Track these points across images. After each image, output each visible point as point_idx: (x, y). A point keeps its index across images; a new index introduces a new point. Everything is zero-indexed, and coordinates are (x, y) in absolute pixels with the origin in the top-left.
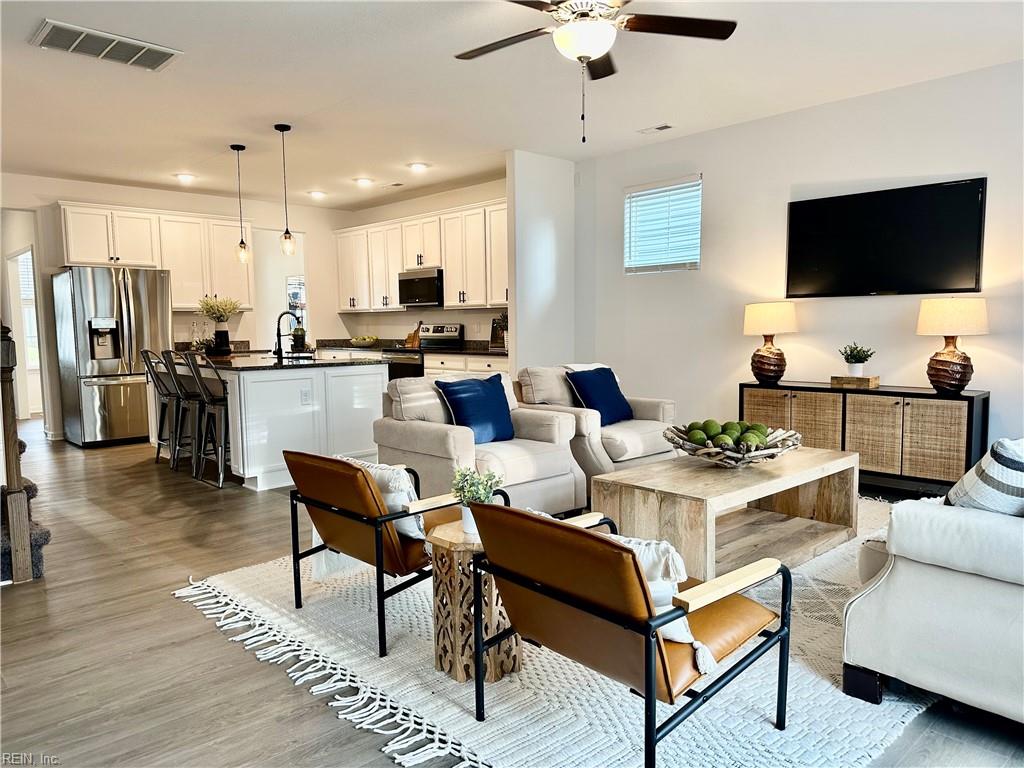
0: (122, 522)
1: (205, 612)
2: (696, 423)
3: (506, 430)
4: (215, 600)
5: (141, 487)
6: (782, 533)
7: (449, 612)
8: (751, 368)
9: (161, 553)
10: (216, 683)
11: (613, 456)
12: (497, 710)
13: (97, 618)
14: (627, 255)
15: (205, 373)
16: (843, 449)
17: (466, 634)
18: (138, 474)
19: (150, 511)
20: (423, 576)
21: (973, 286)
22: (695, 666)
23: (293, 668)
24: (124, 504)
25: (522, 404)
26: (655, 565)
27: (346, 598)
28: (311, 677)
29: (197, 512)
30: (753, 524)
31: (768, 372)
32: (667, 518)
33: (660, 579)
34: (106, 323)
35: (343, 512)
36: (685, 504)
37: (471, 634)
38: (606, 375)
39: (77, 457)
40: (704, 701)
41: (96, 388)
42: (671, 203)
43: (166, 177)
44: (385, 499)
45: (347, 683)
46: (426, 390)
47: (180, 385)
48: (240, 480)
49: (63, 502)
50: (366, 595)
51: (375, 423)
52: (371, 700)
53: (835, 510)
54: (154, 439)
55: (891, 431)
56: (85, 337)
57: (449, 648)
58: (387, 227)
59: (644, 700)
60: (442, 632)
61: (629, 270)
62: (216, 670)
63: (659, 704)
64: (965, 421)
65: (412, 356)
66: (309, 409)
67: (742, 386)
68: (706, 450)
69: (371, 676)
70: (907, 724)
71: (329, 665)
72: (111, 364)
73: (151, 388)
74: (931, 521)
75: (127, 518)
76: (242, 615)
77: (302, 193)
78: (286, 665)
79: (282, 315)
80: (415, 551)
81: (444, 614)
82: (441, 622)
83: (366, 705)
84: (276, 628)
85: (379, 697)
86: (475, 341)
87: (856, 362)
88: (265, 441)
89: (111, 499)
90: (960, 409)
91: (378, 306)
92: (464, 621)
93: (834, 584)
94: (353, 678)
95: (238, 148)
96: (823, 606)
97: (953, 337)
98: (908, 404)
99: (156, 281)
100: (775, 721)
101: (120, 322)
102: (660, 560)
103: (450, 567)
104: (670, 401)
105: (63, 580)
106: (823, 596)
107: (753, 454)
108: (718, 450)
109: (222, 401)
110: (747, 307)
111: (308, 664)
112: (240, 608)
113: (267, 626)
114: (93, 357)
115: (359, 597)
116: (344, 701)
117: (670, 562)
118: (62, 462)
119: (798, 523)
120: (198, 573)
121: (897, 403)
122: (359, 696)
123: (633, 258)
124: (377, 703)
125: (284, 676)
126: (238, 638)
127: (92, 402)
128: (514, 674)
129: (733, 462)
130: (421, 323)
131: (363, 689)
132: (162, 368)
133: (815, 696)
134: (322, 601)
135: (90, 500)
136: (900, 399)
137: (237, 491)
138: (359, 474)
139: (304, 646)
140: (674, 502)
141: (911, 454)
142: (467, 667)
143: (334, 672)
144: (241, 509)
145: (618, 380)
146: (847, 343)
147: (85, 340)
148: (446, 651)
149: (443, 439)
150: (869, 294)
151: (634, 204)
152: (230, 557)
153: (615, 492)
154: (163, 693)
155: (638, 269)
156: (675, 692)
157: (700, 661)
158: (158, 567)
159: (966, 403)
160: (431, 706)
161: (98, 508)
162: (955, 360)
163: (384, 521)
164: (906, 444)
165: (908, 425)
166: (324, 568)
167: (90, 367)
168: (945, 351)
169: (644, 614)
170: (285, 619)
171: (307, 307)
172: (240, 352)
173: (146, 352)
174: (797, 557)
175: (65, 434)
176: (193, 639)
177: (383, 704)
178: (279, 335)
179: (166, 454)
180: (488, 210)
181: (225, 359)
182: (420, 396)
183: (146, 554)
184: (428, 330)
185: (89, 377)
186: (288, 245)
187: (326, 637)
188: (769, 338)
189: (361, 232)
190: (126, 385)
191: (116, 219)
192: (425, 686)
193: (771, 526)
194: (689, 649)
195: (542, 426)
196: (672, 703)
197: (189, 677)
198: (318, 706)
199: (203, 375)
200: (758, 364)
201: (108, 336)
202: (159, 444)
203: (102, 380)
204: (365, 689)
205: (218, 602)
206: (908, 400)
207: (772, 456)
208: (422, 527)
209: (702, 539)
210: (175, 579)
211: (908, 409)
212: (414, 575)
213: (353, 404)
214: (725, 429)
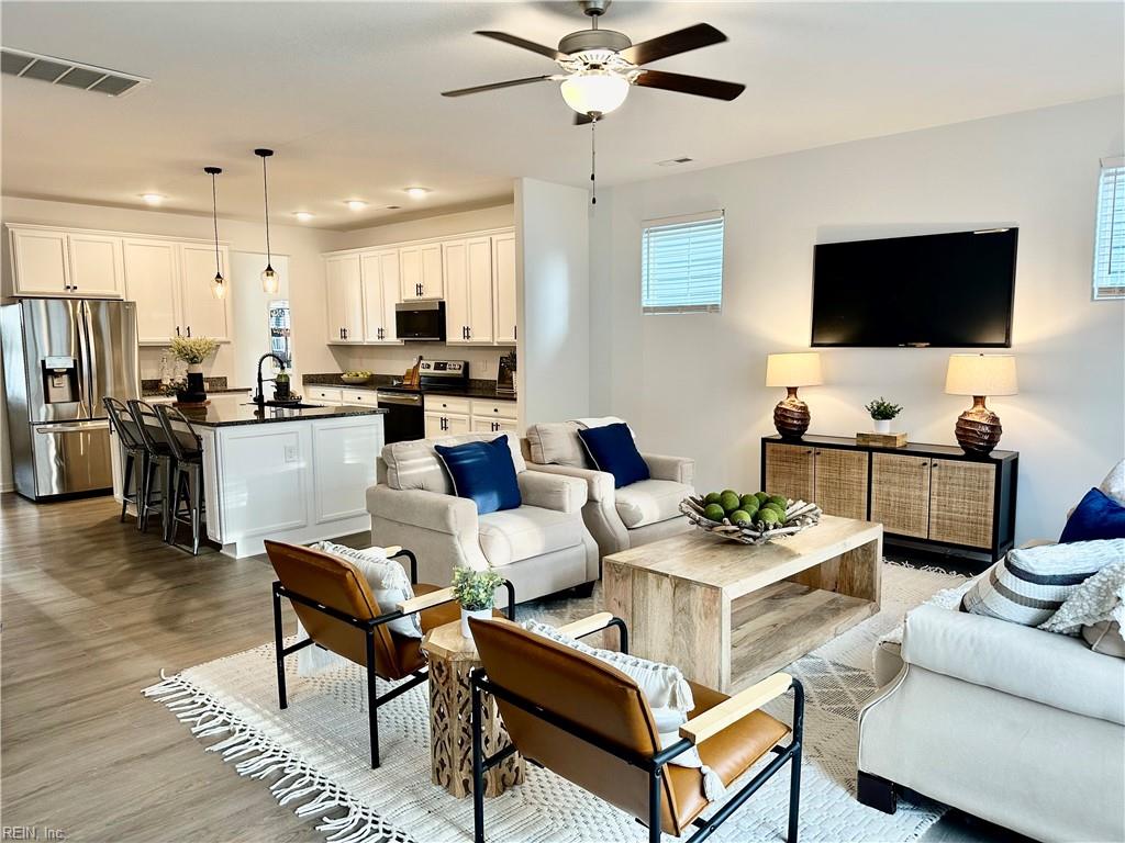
0: (84, 599)
1: (179, 716)
2: (714, 494)
3: (512, 496)
4: (190, 700)
5: (106, 554)
6: (803, 609)
7: (446, 725)
8: (773, 421)
9: (128, 640)
10: (192, 804)
11: (628, 522)
12: (497, 831)
13: (58, 725)
14: (644, 293)
15: (175, 426)
16: (869, 519)
17: (465, 748)
18: (101, 535)
19: (115, 586)
20: (421, 678)
21: (1003, 341)
22: (703, 793)
23: (278, 784)
24: (85, 575)
25: (530, 464)
26: (662, 692)
27: (333, 695)
28: (297, 795)
29: (168, 586)
30: (773, 598)
31: (791, 426)
32: (681, 605)
33: (666, 706)
34: (63, 362)
35: (330, 611)
36: (700, 591)
37: (470, 748)
38: (620, 432)
39: (30, 513)
40: (711, 831)
41: (51, 435)
42: (692, 246)
43: (131, 196)
44: (377, 595)
45: (336, 802)
46: (424, 455)
47: (148, 436)
48: (218, 546)
49: (17, 574)
50: (358, 693)
51: (368, 491)
52: (363, 822)
53: (858, 583)
54: (118, 495)
55: (918, 493)
56: (38, 377)
57: (446, 762)
58: (383, 252)
59: (648, 830)
60: (439, 745)
61: (647, 310)
62: (191, 788)
63: (663, 836)
64: (992, 484)
65: (411, 396)
66: (294, 466)
67: (764, 441)
68: (723, 528)
69: (363, 793)
70: (920, 836)
71: (317, 780)
72: (69, 408)
73: (114, 438)
74: (945, 631)
75: (89, 595)
76: (221, 718)
77: (287, 214)
78: (270, 780)
79: (264, 357)
80: (410, 650)
81: (442, 726)
82: (438, 735)
83: (356, 829)
84: (258, 735)
85: (370, 818)
86: (480, 381)
87: (883, 419)
88: (244, 504)
89: (68, 570)
90: (988, 472)
91: (373, 339)
92: (463, 734)
93: (855, 670)
94: (343, 796)
95: (214, 171)
96: (841, 697)
97: (981, 397)
98: (935, 465)
99: (119, 312)
100: (787, 837)
101: (78, 362)
102: (667, 686)
103: (448, 677)
104: (689, 459)
105: (18, 676)
106: (842, 684)
107: (772, 532)
108: (735, 528)
109: (195, 455)
110: (770, 357)
111: (294, 779)
112: (218, 709)
113: (248, 732)
114: (47, 401)
115: (349, 694)
116: (332, 825)
117: (677, 691)
118: (13, 522)
119: (820, 596)
120: (171, 666)
121: (925, 464)
122: (349, 819)
123: (651, 298)
124: (369, 826)
125: (267, 794)
126: (216, 748)
127: (46, 449)
128: (517, 787)
129: (751, 540)
130: (421, 358)
131: (354, 809)
132: (127, 417)
133: (830, 805)
134: (308, 700)
135: (47, 571)
136: (927, 460)
137: (214, 559)
138: (349, 575)
139: (290, 757)
140: (689, 589)
141: (938, 518)
142: (466, 783)
143: (322, 788)
144: (220, 582)
145: (633, 436)
146: (875, 397)
147: (39, 382)
148: (443, 765)
149: (442, 513)
150: (896, 346)
151: (652, 239)
152: (207, 644)
153: (627, 575)
154: (132, 819)
155: (656, 309)
156: (681, 823)
157: (707, 789)
158: (124, 658)
159: (994, 466)
160: (428, 828)
161: (55, 582)
162: (984, 421)
163: (376, 624)
164: (934, 507)
165: (935, 486)
166: (311, 664)
167: (43, 412)
168: (973, 411)
169: (649, 749)
170: (268, 722)
171: (292, 333)
172: (217, 392)
173: (110, 400)
174: (817, 638)
175: (15, 485)
176: (166, 748)
177: (375, 826)
178: (260, 380)
179: (132, 511)
180: (495, 238)
181: (199, 405)
182: (418, 462)
183: (110, 641)
184: (429, 366)
185: (44, 423)
186: (270, 282)
187: (314, 745)
188: (792, 391)
189: (354, 256)
190: (86, 432)
191: (73, 243)
192: (421, 803)
193: (792, 600)
194: (697, 774)
195: (551, 492)
196: (678, 835)
197: (161, 798)
198: (305, 831)
199: (174, 428)
200: (781, 417)
201: (65, 377)
202: (125, 502)
203: (59, 426)
204: (355, 809)
205: (193, 703)
206: (935, 461)
207: (792, 534)
208: (418, 624)
209: (717, 628)
210: (145, 673)
211: (935, 470)
212: (410, 678)
213: (344, 460)
214: (743, 503)
